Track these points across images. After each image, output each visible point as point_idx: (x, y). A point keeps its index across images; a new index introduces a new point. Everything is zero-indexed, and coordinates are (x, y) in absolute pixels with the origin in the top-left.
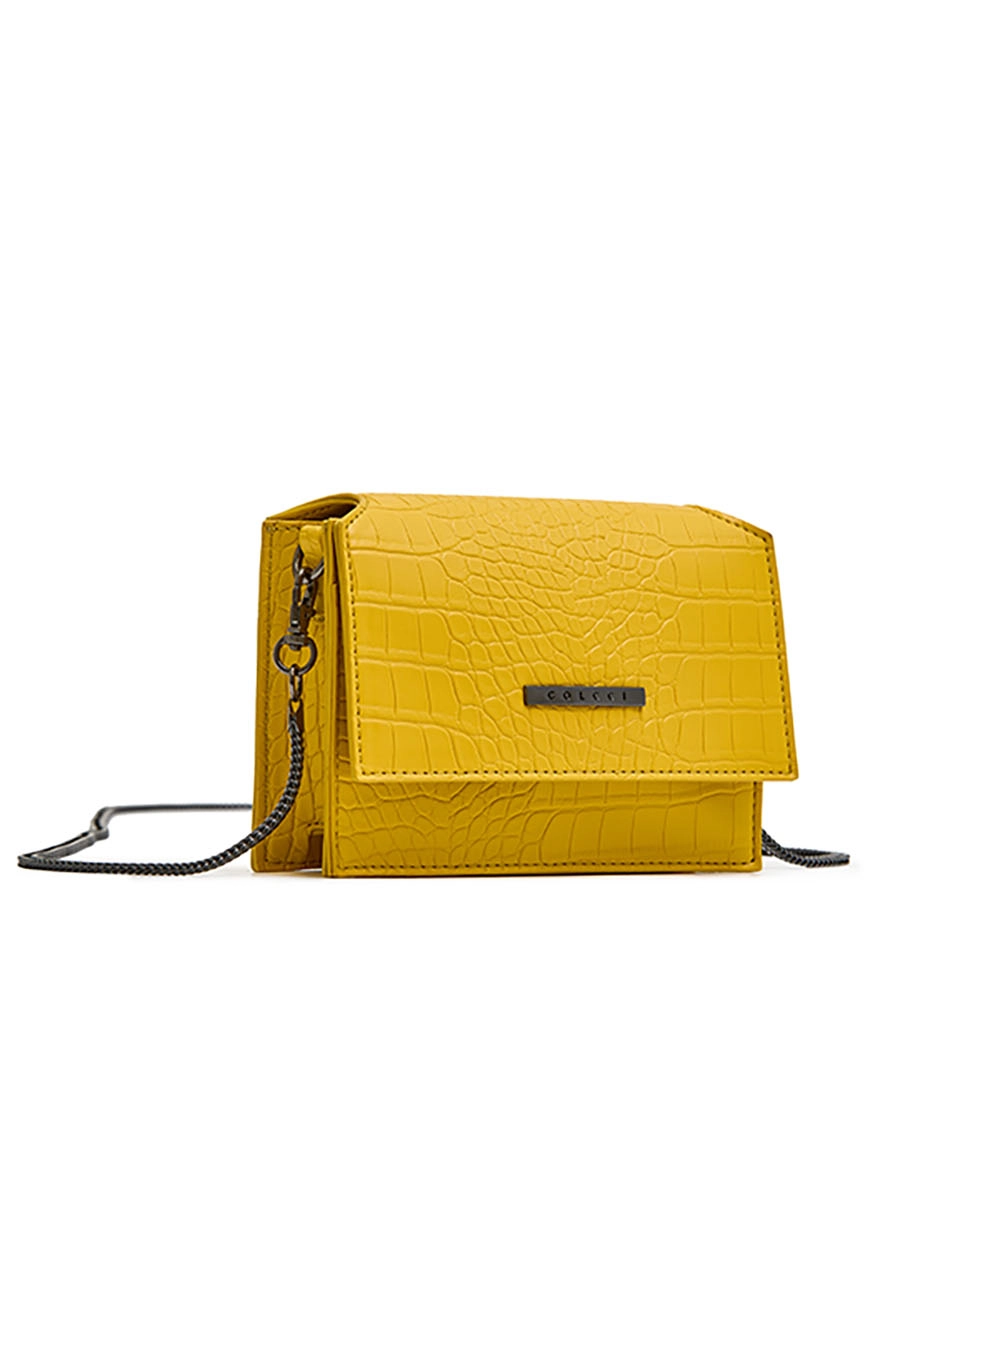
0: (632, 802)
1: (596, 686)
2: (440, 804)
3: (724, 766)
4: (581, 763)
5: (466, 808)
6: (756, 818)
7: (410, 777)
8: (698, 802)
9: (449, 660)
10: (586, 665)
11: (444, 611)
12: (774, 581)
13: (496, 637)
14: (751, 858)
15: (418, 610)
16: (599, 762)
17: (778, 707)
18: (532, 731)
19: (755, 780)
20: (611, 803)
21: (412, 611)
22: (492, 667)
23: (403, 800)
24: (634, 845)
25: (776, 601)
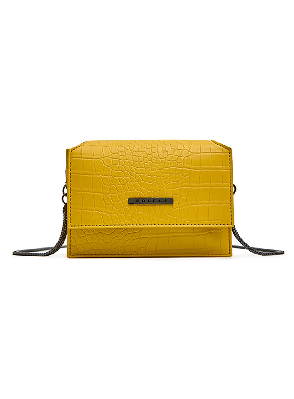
0: (179, 234)
1: (156, 198)
2: (107, 235)
3: (206, 223)
4: (150, 222)
5: (116, 236)
6: (230, 240)
7: (95, 227)
8: (205, 234)
9: (102, 191)
10: (152, 191)
11: (102, 176)
12: (231, 163)
13: (120, 184)
14: (229, 252)
15: (92, 176)
16: (157, 222)
17: (229, 204)
18: (131, 212)
19: (229, 227)
20: (171, 235)
21: (91, 176)
22: (118, 193)
23: (94, 234)
24: (182, 248)
25: (231, 170)
